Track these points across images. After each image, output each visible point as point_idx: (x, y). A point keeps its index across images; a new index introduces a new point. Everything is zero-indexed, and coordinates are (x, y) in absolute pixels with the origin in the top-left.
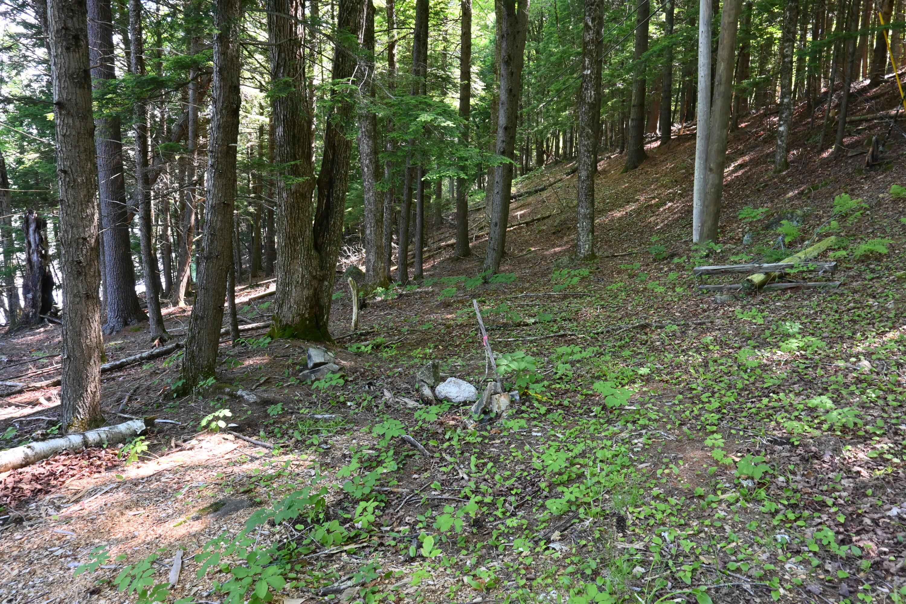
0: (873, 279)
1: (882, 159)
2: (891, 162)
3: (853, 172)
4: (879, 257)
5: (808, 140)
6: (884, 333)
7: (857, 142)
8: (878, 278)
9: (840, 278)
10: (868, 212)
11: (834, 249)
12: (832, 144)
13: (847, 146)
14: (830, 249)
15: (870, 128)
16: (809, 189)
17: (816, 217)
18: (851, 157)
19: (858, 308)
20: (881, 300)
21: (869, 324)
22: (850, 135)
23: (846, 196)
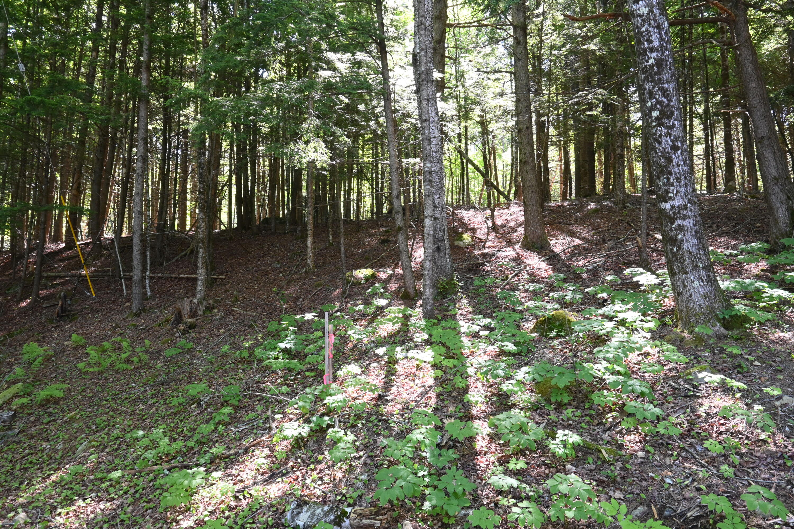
0: (50, 422)
1: (70, 311)
2: (76, 314)
3: (46, 322)
4: (57, 401)
5: (8, 290)
6: (49, 476)
7: (52, 294)
8: (54, 420)
9: (19, 425)
10: (53, 359)
11: (20, 396)
12: (30, 295)
13: (43, 298)
14: (16, 396)
15: (63, 284)
16: (5, 336)
17: (8, 364)
18: (46, 308)
19: (32, 454)
20: (52, 443)
21: (39, 469)
22: (46, 288)
23: (35, 345)
